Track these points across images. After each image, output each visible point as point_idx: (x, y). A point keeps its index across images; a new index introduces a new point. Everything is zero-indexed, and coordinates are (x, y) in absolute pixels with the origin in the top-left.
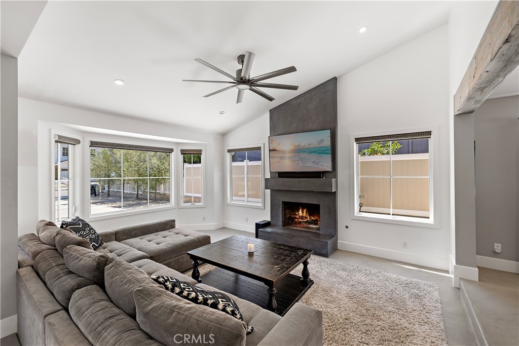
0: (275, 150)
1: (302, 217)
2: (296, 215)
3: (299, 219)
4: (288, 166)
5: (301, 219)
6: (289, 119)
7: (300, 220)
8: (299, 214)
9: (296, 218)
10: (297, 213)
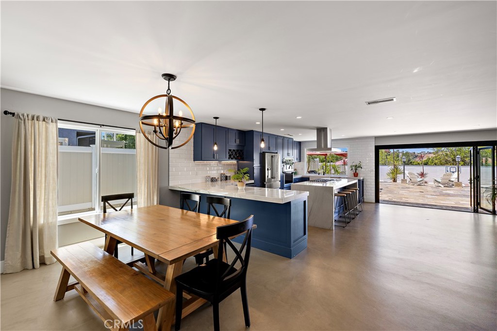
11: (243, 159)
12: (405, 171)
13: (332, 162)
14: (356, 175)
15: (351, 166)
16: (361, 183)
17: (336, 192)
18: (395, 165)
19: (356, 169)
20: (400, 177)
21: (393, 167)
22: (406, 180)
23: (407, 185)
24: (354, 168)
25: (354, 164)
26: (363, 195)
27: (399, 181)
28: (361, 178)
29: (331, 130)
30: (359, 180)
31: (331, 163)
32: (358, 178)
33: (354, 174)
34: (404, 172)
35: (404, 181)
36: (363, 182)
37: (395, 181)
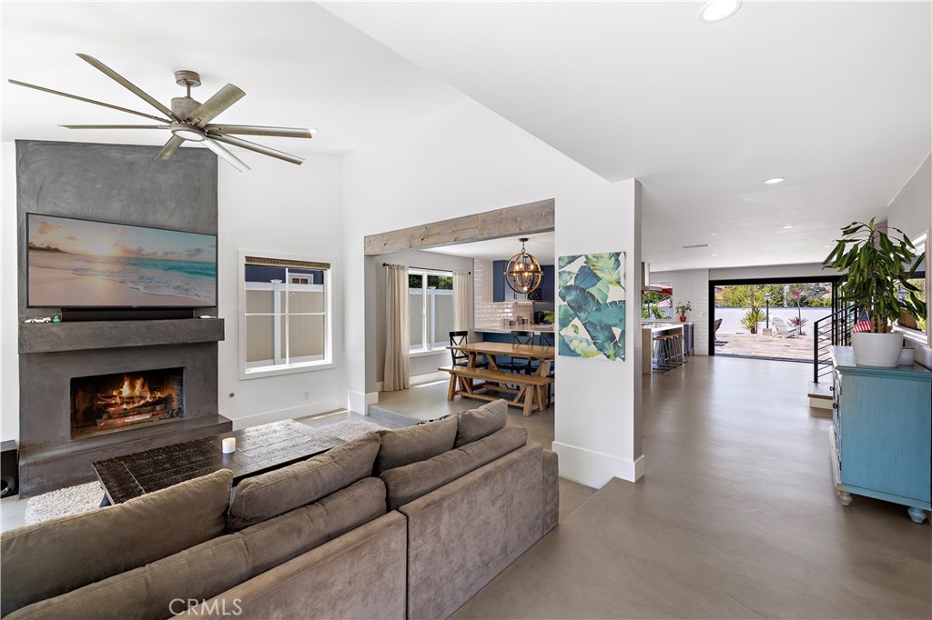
0: (57, 250)
1: (131, 399)
2: (113, 397)
3: (122, 404)
4: (100, 291)
5: (128, 403)
6: (98, 186)
7: (125, 406)
8: (120, 393)
9: (111, 405)
10: (115, 393)
11: (541, 300)
12: (770, 316)
13: (651, 301)
14: (683, 319)
15: (677, 308)
16: (690, 330)
17: (655, 337)
18: (754, 308)
19: (683, 312)
20: (762, 325)
21: (751, 310)
22: (771, 330)
23: (770, 338)
24: (680, 310)
25: (680, 305)
26: (693, 346)
27: (760, 331)
28: (690, 324)
29: (649, 265)
30: (686, 326)
31: (651, 305)
32: (685, 323)
33: (681, 318)
34: (768, 318)
35: (767, 330)
36: (693, 328)
37: (754, 331)
